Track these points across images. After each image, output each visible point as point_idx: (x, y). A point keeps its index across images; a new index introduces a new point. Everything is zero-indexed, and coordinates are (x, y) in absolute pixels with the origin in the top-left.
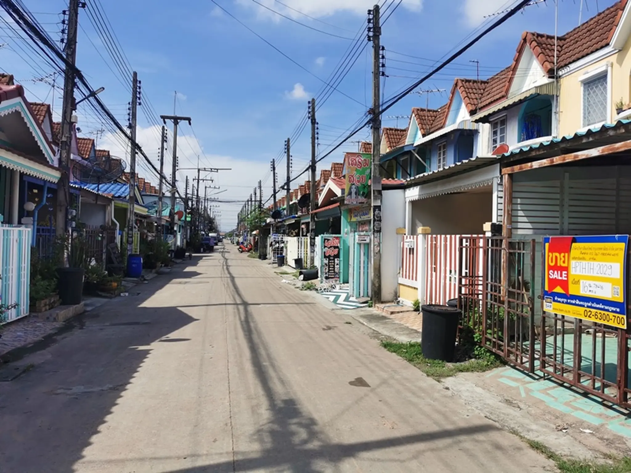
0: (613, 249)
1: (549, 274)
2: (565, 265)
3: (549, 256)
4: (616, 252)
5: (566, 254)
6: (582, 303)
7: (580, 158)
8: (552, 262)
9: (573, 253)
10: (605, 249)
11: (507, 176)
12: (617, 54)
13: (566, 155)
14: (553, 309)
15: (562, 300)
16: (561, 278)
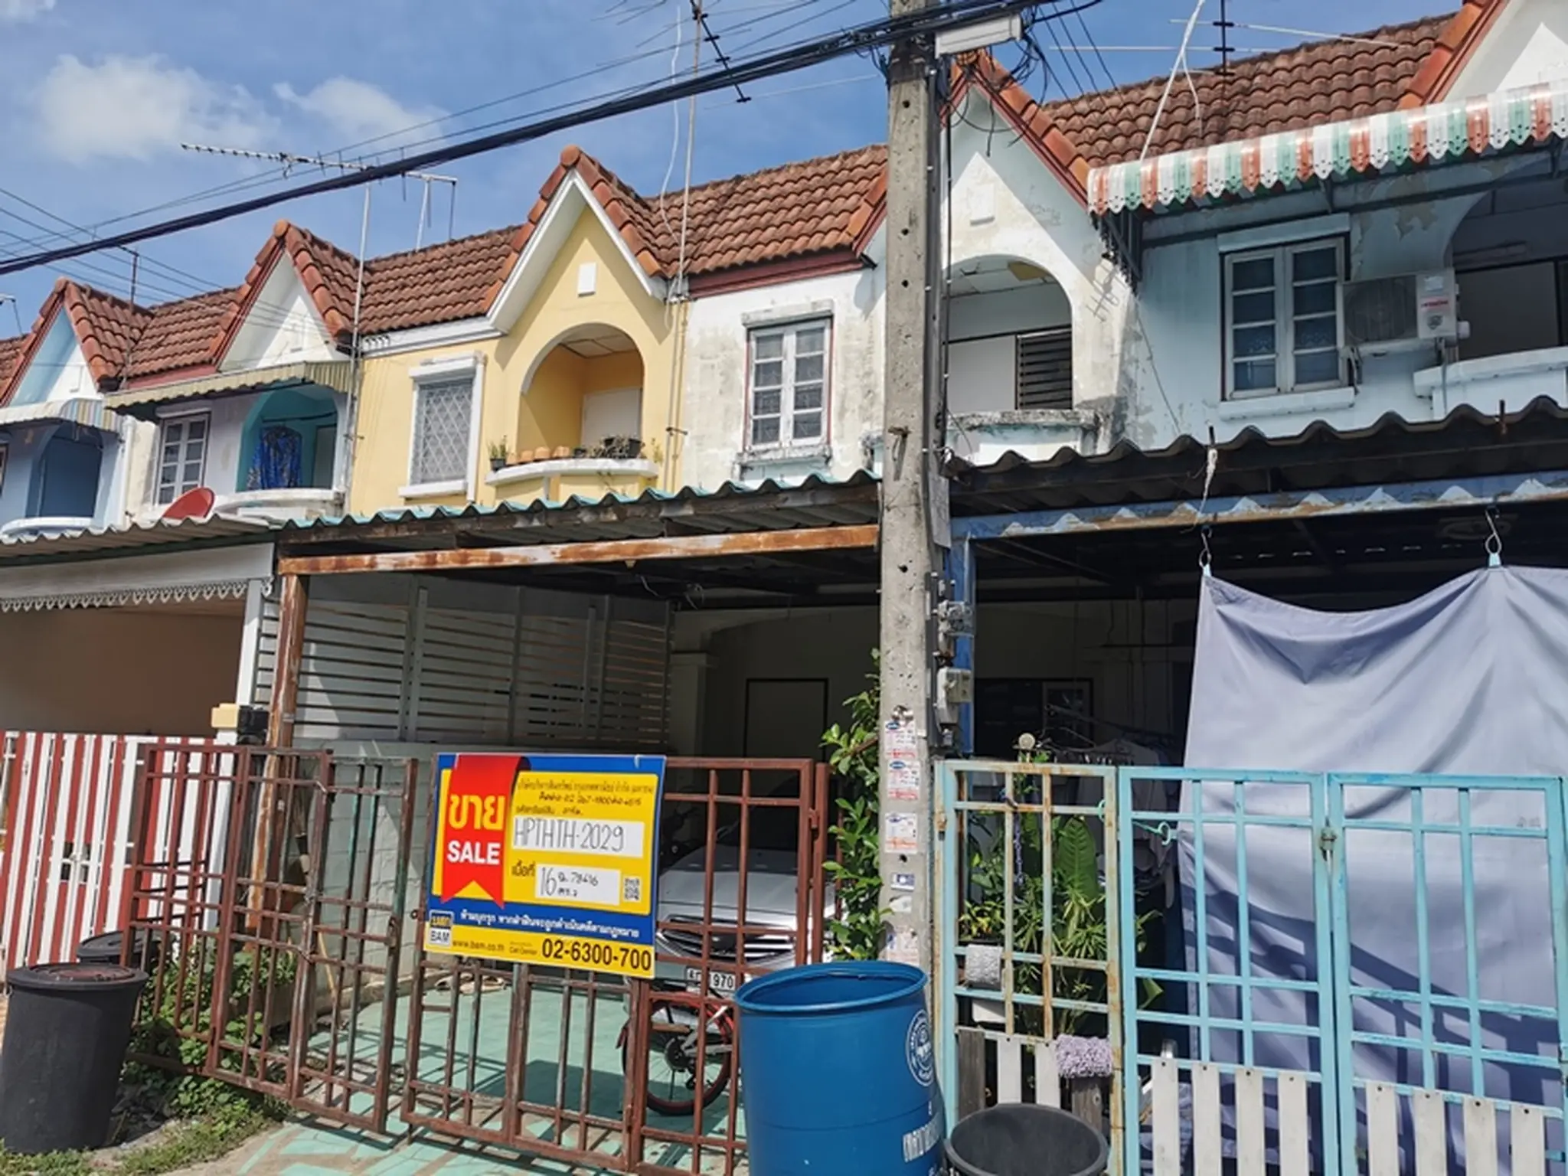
0: (627, 789)
1: (446, 851)
2: (498, 826)
3: (449, 803)
4: (636, 795)
5: (501, 800)
6: (538, 922)
7: (506, 562)
8: (458, 818)
9: (520, 796)
10: (607, 788)
11: (295, 578)
12: (496, 342)
13: (469, 551)
14: (455, 943)
15: (483, 917)
16: (482, 861)
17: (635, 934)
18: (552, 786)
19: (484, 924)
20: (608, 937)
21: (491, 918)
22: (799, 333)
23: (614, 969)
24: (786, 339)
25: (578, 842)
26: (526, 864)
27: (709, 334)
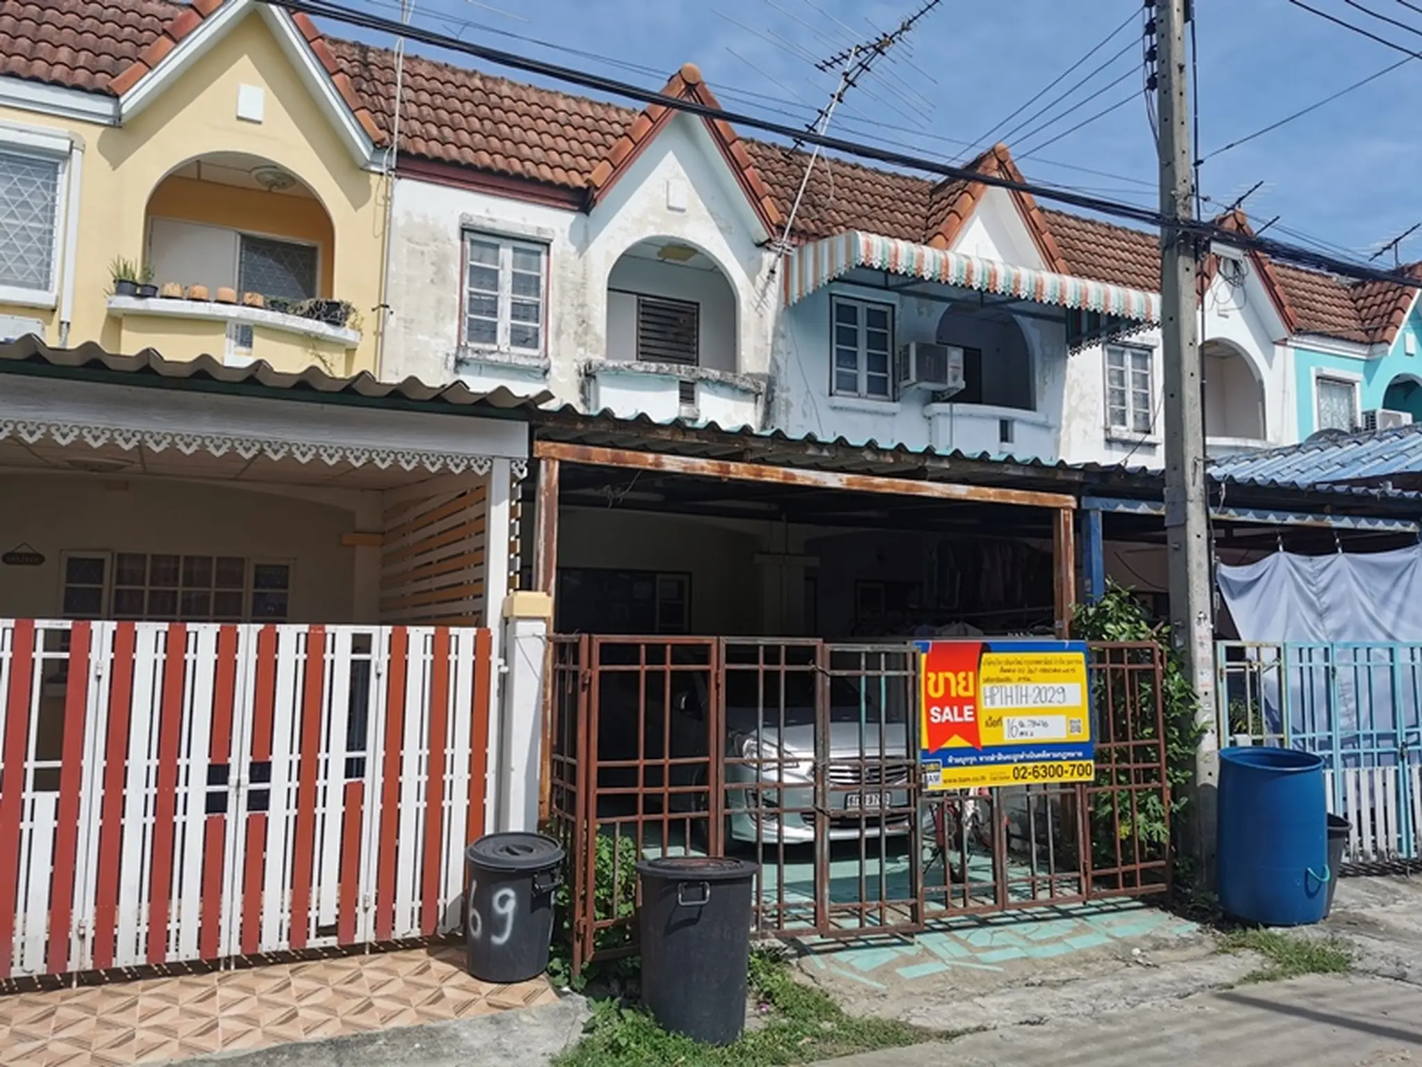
0: (1063, 662)
1: (929, 715)
2: (970, 693)
3: (927, 679)
5: (971, 674)
8: (936, 689)
9: (985, 671)
10: (1048, 662)
12: (102, 129)
14: (945, 782)
15: (967, 759)
16: (960, 720)
17: (1080, 754)
18: (1008, 662)
19: (968, 764)
20: (1060, 759)
21: (973, 759)
22: (515, 250)
23: (1066, 778)
24: (502, 250)
25: (1030, 700)
26: (995, 718)
27: (417, 219)
